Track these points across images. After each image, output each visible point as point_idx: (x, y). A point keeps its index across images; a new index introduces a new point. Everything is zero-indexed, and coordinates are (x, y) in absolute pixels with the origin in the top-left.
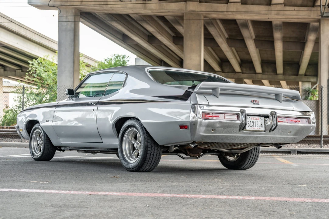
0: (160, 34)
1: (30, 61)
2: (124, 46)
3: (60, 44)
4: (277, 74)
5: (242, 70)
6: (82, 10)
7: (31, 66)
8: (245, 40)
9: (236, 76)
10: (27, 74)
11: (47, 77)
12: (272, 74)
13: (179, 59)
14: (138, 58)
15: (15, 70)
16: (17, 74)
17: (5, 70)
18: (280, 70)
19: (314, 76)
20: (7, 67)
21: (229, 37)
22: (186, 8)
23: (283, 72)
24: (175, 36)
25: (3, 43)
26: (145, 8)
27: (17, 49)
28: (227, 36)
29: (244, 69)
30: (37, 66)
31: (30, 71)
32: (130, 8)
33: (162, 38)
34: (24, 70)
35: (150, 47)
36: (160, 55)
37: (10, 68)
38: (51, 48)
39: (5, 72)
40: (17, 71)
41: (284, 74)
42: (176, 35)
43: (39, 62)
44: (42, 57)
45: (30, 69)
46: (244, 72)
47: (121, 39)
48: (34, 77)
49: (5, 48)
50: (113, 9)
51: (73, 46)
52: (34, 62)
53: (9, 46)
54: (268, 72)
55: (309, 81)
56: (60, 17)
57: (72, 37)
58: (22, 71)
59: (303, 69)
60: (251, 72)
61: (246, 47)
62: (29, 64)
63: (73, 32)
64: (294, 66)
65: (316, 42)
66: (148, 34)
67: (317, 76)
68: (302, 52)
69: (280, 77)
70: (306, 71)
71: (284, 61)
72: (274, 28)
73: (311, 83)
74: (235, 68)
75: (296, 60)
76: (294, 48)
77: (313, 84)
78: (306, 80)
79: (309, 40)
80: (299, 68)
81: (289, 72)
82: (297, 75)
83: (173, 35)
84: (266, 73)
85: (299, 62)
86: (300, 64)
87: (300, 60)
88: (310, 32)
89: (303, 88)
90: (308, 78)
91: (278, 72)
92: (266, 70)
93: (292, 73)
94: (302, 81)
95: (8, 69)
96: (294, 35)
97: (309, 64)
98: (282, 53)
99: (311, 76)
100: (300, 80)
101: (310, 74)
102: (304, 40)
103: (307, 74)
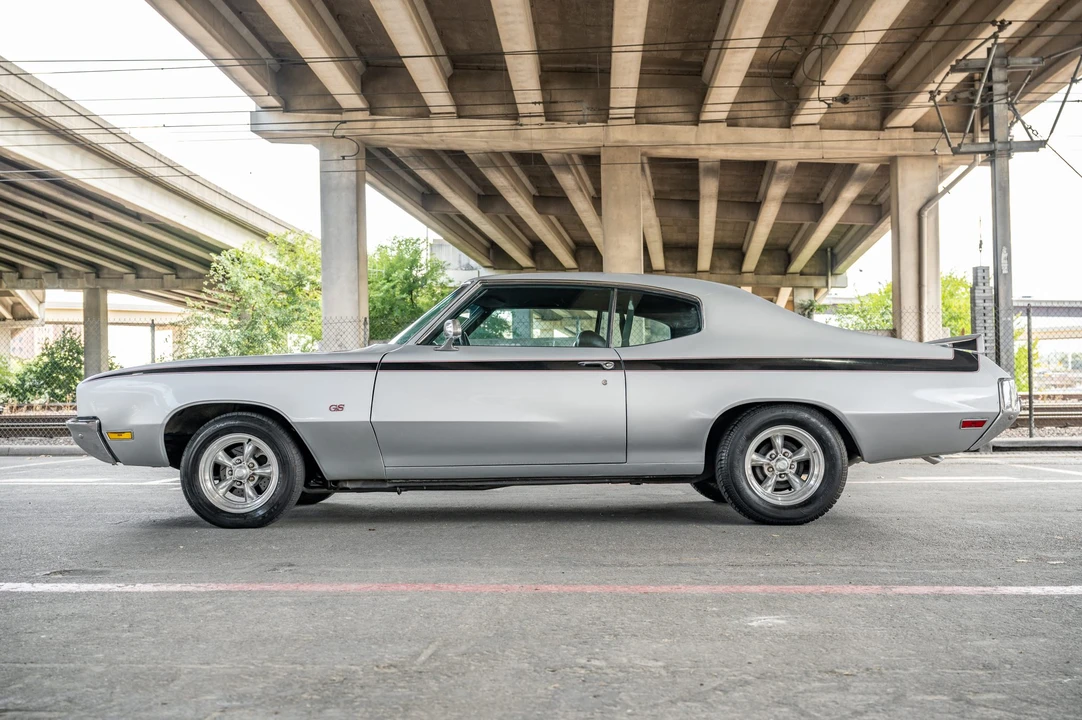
0: (517, 192)
4: (741, 272)
5: (666, 264)
6: (371, 142)
8: (701, 203)
10: (206, 283)
11: (253, 291)
12: (731, 272)
13: (527, 242)
15: (161, 276)
16: (166, 284)
18: (751, 262)
19: (820, 275)
20: (142, 267)
22: (607, 135)
23: (756, 269)
24: (537, 194)
26: (516, 138)
28: (653, 194)
29: (670, 263)
30: (230, 268)
31: (212, 277)
32: (482, 137)
33: (519, 199)
34: (181, 274)
35: (483, 220)
36: (500, 236)
37: (148, 269)
39: (139, 280)
40: (165, 276)
41: (756, 272)
42: (539, 192)
43: (234, 255)
44: (239, 247)
45: (211, 273)
46: (670, 269)
47: (421, 203)
48: (220, 290)
49: (155, 228)
50: (442, 140)
51: (355, 223)
53: (168, 223)
54: (721, 269)
55: (808, 285)
56: (324, 161)
57: (354, 204)
58: (177, 278)
59: (798, 264)
60: (685, 269)
61: (696, 216)
64: (780, 254)
65: (854, 204)
66: (479, 191)
67: (826, 275)
68: (802, 225)
69: (749, 277)
70: (806, 266)
71: (766, 245)
72: (775, 176)
73: (813, 290)
74: (652, 261)
75: (783, 242)
76: (796, 216)
77: (816, 291)
78: (803, 283)
79: (840, 200)
80: (789, 259)
81: (767, 268)
82: (785, 273)
83: (534, 192)
84: (718, 271)
85: (788, 246)
86: (791, 249)
87: (791, 242)
88: (850, 183)
89: (798, 301)
90: (807, 280)
91: (744, 269)
92: (718, 263)
93: (773, 270)
94: (794, 287)
95: (144, 273)
96: (798, 189)
97: (818, 250)
98: (770, 227)
99: (815, 274)
100: (788, 283)
101: (813, 271)
102: (815, 199)
103: (807, 270)
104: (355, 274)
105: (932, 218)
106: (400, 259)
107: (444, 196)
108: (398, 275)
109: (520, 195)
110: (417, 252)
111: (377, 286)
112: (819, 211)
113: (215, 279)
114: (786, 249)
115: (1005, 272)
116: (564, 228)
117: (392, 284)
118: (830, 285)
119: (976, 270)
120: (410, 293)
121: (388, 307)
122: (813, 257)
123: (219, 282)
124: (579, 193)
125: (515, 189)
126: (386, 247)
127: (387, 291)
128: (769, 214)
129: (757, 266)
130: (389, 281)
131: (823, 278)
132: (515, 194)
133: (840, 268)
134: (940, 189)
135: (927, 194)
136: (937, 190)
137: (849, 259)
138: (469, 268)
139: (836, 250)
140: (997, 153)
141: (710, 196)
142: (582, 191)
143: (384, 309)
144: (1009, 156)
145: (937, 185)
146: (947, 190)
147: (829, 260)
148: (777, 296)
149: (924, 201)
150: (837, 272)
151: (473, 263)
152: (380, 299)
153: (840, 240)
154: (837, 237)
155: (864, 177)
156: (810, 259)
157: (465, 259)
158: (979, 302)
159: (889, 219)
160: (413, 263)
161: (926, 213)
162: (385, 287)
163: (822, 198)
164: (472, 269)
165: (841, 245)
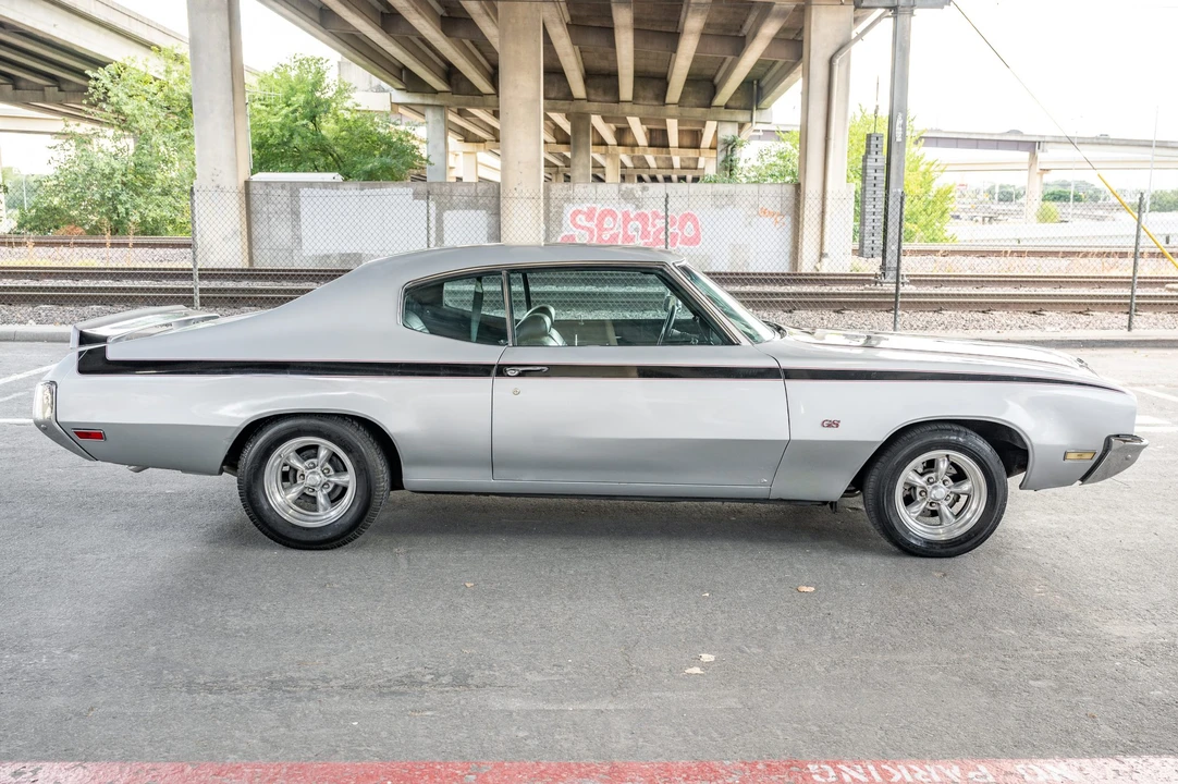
0: (419, 13)
1: (89, 72)
2: (324, 37)
3: (194, 44)
4: (665, 104)
5: (587, 94)
7: (92, 83)
8: (616, 31)
9: (573, 107)
10: (86, 101)
11: (136, 112)
12: (656, 103)
13: (443, 65)
14: (346, 60)
15: (42, 89)
16: (48, 97)
17: (16, 88)
18: (674, 93)
19: (745, 109)
20: (19, 77)
21: (572, 20)
23: (680, 101)
24: (446, 15)
25: (21, 26)
27: (55, 40)
28: (568, 18)
29: (592, 92)
30: (109, 86)
31: (91, 95)
33: (423, 21)
34: (64, 87)
36: (407, 58)
37: (27, 81)
38: (136, 37)
39: (18, 91)
40: (47, 89)
41: (680, 104)
42: (448, 13)
43: (113, 72)
44: (120, 60)
45: (91, 90)
46: (593, 97)
47: (317, 19)
48: (102, 109)
49: (22, 37)
52: (102, 74)
53: (35, 32)
54: (644, 99)
55: (733, 119)
58: (60, 91)
59: (724, 96)
60: (607, 98)
61: (613, 45)
62: (88, 78)
63: (227, 12)
64: (703, 84)
65: (776, 39)
66: (381, 8)
67: (752, 110)
68: (725, 59)
69: (672, 110)
70: (731, 99)
71: (688, 75)
72: (690, 9)
73: (737, 125)
74: (573, 90)
75: (709, 72)
76: (717, 50)
77: (741, 126)
78: (728, 117)
79: (760, 35)
80: (714, 90)
81: (692, 100)
82: (709, 106)
83: (441, 11)
84: (641, 102)
85: (714, 77)
86: (717, 80)
87: (717, 73)
88: (768, 20)
89: (721, 136)
90: (732, 114)
91: (668, 101)
92: (641, 93)
93: (698, 102)
94: (718, 121)
95: (22, 84)
96: (721, 20)
97: (743, 82)
98: (691, 60)
99: (740, 109)
100: (712, 117)
101: (738, 104)
102: (738, 31)
103: (732, 104)
104: (229, 108)
105: (843, 67)
106: (301, 80)
107: (341, 14)
108: (299, 99)
109: (423, 17)
110: (320, 75)
111: (276, 109)
112: (740, 44)
113: (95, 97)
114: (711, 79)
115: (899, 139)
116: (479, 50)
117: (291, 109)
118: (754, 120)
119: (869, 137)
120: (313, 119)
121: (287, 134)
122: (738, 89)
123: (99, 100)
124: (486, 17)
125: (417, 10)
126: (286, 66)
127: (286, 116)
128: (688, 47)
129: (681, 98)
130: (288, 106)
131: (748, 112)
132: (417, 16)
133: (764, 103)
134: (854, 35)
135: (840, 40)
136: (850, 36)
137: (773, 94)
138: (380, 90)
139: (763, 83)
140: (900, 9)
141: (625, 27)
142: (488, 15)
143: (283, 135)
144: (912, 14)
145: (851, 30)
146: (860, 36)
147: (754, 93)
148: (704, 127)
149: (838, 47)
150: (762, 106)
151: (384, 85)
152: (279, 126)
153: (766, 74)
154: (763, 69)
155: (782, 14)
156: (735, 92)
157: (376, 81)
158: (870, 172)
159: (800, 67)
160: (316, 85)
161: (837, 61)
162: (284, 112)
163: (745, 31)
164: (384, 91)
165: (767, 78)
